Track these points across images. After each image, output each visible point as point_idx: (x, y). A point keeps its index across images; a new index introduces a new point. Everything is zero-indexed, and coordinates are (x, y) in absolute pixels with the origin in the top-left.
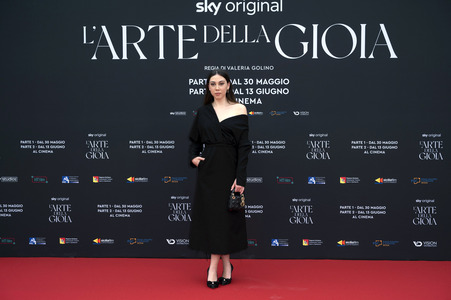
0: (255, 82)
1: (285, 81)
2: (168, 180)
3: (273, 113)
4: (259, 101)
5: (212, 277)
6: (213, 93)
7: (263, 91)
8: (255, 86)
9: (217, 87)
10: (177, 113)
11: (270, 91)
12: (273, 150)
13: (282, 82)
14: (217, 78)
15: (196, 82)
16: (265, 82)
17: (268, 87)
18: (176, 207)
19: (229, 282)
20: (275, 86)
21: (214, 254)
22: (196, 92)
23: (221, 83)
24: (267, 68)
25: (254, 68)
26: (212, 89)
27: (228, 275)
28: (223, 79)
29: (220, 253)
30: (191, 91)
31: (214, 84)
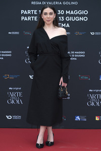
0: (65, 12)
1: (85, 12)
2: (7, 77)
3: (77, 33)
4: (68, 25)
5: (40, 141)
6: (45, 20)
7: (71, 19)
8: (65, 15)
9: (48, 16)
10: (13, 33)
11: (75, 19)
12: (77, 57)
13: (83, 12)
14: (48, 10)
15: (26, 12)
16: (72, 13)
17: (73, 16)
18: (12, 95)
19: (52, 144)
20: (78, 15)
21: (42, 125)
22: (26, 19)
23: (51, 14)
24: (73, 3)
25: (64, 3)
26: (44, 17)
27: (51, 140)
28: (52, 11)
29: (46, 125)
30: (22, 18)
31: (46, 14)
